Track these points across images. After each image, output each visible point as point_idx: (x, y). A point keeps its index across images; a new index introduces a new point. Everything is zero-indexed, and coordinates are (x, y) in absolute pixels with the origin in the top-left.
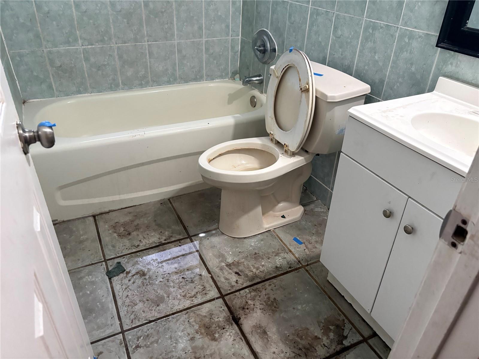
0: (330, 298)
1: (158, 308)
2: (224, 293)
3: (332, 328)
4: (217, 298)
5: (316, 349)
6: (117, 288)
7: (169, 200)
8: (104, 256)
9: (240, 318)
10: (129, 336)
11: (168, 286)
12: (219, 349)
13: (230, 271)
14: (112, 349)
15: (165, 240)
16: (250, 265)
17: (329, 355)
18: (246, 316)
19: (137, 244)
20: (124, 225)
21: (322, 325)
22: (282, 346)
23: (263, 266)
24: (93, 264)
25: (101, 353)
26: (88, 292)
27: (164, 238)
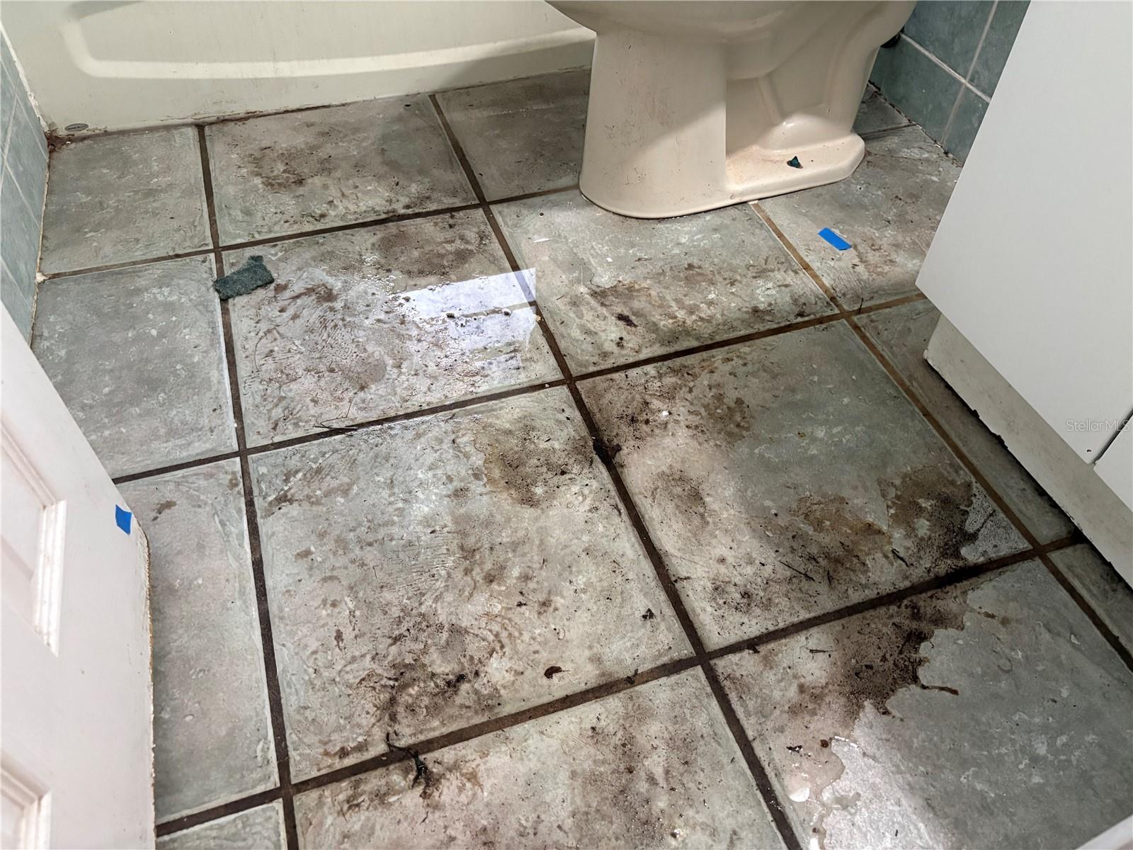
0: (927, 414)
1: (361, 394)
2: (575, 370)
3: (925, 504)
4: (552, 384)
5: (864, 564)
6: (242, 326)
7: (432, 96)
8: (215, 235)
9: (619, 448)
10: (261, 466)
11: (400, 336)
12: (543, 532)
13: (604, 311)
14: (202, 497)
15: (408, 207)
16: (668, 297)
17: (907, 584)
18: (638, 443)
19: (319, 212)
20: (288, 157)
21: (892, 493)
22: (750, 544)
23: (711, 303)
24: (178, 256)
25: (169, 505)
26: (154, 332)
27: (405, 200)
